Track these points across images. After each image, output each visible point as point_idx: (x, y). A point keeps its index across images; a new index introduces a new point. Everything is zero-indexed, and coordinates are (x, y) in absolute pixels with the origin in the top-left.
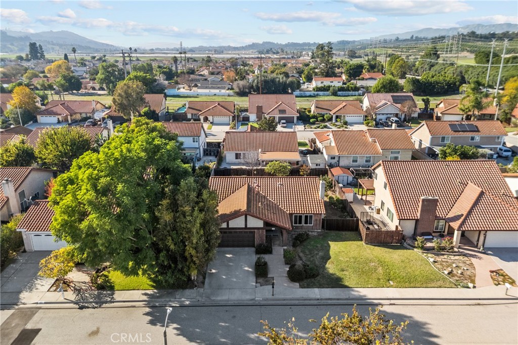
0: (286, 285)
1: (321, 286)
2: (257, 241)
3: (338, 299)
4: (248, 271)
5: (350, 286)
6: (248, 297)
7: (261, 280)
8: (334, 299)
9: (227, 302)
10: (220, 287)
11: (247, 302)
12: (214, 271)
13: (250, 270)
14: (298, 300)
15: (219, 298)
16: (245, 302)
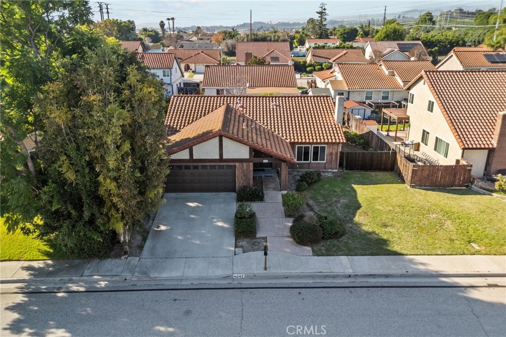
0: (288, 250)
1: (350, 252)
2: (239, 183)
3: (387, 276)
4: (222, 227)
5: (403, 252)
6: (220, 272)
7: (244, 243)
8: (380, 276)
9: (179, 283)
10: (169, 256)
11: (217, 282)
12: (163, 228)
13: (226, 226)
14: (312, 277)
15: (165, 275)
16: (213, 282)
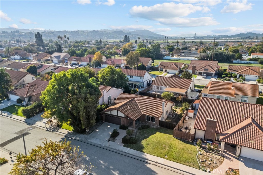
0: (119, 143)
2: (122, 123)
3: (134, 155)
4: (110, 134)
5: (144, 152)
6: (100, 143)
7: (111, 139)
8: (132, 155)
10: (93, 137)
11: (98, 145)
12: (97, 131)
14: (117, 150)
15: (90, 141)
